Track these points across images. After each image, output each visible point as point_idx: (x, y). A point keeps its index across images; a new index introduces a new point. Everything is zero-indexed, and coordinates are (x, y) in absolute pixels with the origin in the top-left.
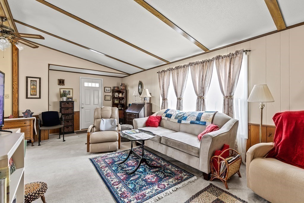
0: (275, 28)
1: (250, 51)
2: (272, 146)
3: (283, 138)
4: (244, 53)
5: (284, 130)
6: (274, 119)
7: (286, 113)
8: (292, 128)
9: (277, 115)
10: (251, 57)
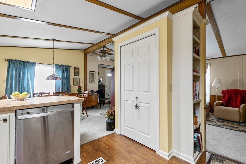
0: (222, 56)
1: (211, 64)
2: (222, 102)
3: (226, 99)
4: (209, 65)
5: (226, 96)
6: (222, 92)
7: (226, 90)
8: (229, 95)
9: (223, 91)
10: (211, 66)
